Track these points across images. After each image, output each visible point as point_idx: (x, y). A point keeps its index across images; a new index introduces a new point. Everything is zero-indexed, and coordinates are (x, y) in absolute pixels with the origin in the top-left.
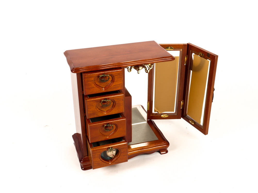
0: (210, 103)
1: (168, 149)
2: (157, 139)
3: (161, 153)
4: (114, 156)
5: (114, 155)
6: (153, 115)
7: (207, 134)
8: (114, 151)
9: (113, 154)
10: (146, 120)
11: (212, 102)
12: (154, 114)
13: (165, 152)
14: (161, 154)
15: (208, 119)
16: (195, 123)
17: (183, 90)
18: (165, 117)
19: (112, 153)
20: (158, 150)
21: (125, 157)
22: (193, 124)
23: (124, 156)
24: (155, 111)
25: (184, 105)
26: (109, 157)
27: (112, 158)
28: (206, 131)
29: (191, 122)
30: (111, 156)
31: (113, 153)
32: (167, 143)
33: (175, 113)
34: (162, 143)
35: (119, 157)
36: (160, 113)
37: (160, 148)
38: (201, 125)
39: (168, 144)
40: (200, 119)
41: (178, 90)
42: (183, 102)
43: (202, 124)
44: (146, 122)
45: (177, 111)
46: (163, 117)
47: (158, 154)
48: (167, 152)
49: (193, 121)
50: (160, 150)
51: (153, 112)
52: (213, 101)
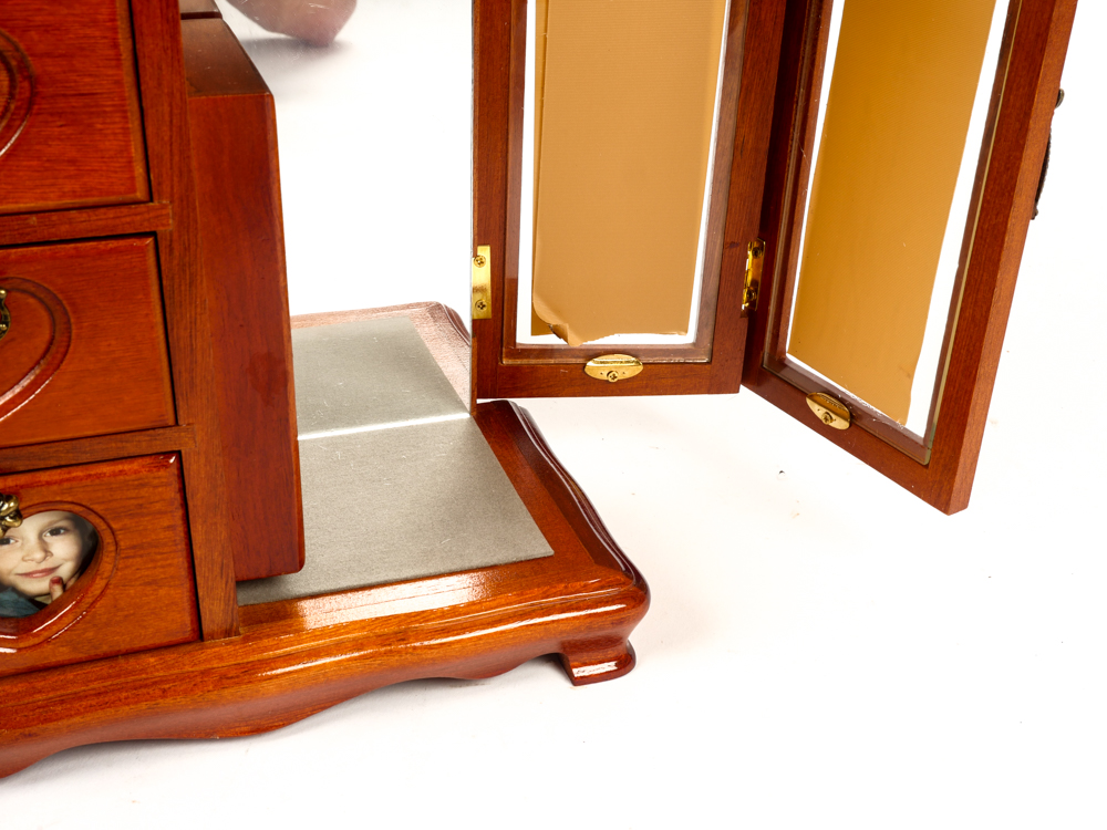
0: (1011, 221)
1: (638, 637)
2: (537, 546)
3: (577, 672)
4: (59, 581)
5: (65, 571)
6: (525, 361)
7: (964, 505)
8: (55, 532)
9: (44, 566)
10: (466, 398)
11: (1035, 214)
12: (528, 352)
13: (610, 666)
14: (577, 682)
15: (981, 371)
16: (855, 415)
17: (765, 145)
18: (620, 376)
19: (39, 555)
20: (552, 647)
21: (162, 592)
22: (840, 424)
23: (153, 582)
24: (539, 326)
25: (762, 287)
26: (15, 589)
27: (41, 606)
28: (958, 479)
29: (819, 412)
30: (36, 586)
31: (47, 552)
32: (631, 587)
33: (694, 344)
34: (585, 588)
35: (102, 593)
36: (576, 342)
37: (562, 627)
38: (906, 437)
39: (634, 591)
40: (910, 376)
41: (728, 144)
42: (755, 254)
43: (917, 421)
44: (466, 416)
45: (708, 332)
46: (604, 377)
47: (546, 682)
48: (626, 662)
49: (843, 401)
50: (564, 645)
51: (524, 336)
52: (1038, 207)
